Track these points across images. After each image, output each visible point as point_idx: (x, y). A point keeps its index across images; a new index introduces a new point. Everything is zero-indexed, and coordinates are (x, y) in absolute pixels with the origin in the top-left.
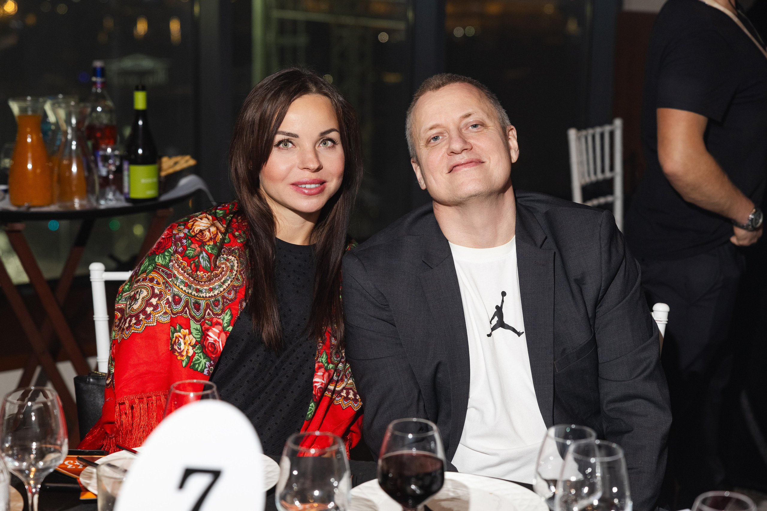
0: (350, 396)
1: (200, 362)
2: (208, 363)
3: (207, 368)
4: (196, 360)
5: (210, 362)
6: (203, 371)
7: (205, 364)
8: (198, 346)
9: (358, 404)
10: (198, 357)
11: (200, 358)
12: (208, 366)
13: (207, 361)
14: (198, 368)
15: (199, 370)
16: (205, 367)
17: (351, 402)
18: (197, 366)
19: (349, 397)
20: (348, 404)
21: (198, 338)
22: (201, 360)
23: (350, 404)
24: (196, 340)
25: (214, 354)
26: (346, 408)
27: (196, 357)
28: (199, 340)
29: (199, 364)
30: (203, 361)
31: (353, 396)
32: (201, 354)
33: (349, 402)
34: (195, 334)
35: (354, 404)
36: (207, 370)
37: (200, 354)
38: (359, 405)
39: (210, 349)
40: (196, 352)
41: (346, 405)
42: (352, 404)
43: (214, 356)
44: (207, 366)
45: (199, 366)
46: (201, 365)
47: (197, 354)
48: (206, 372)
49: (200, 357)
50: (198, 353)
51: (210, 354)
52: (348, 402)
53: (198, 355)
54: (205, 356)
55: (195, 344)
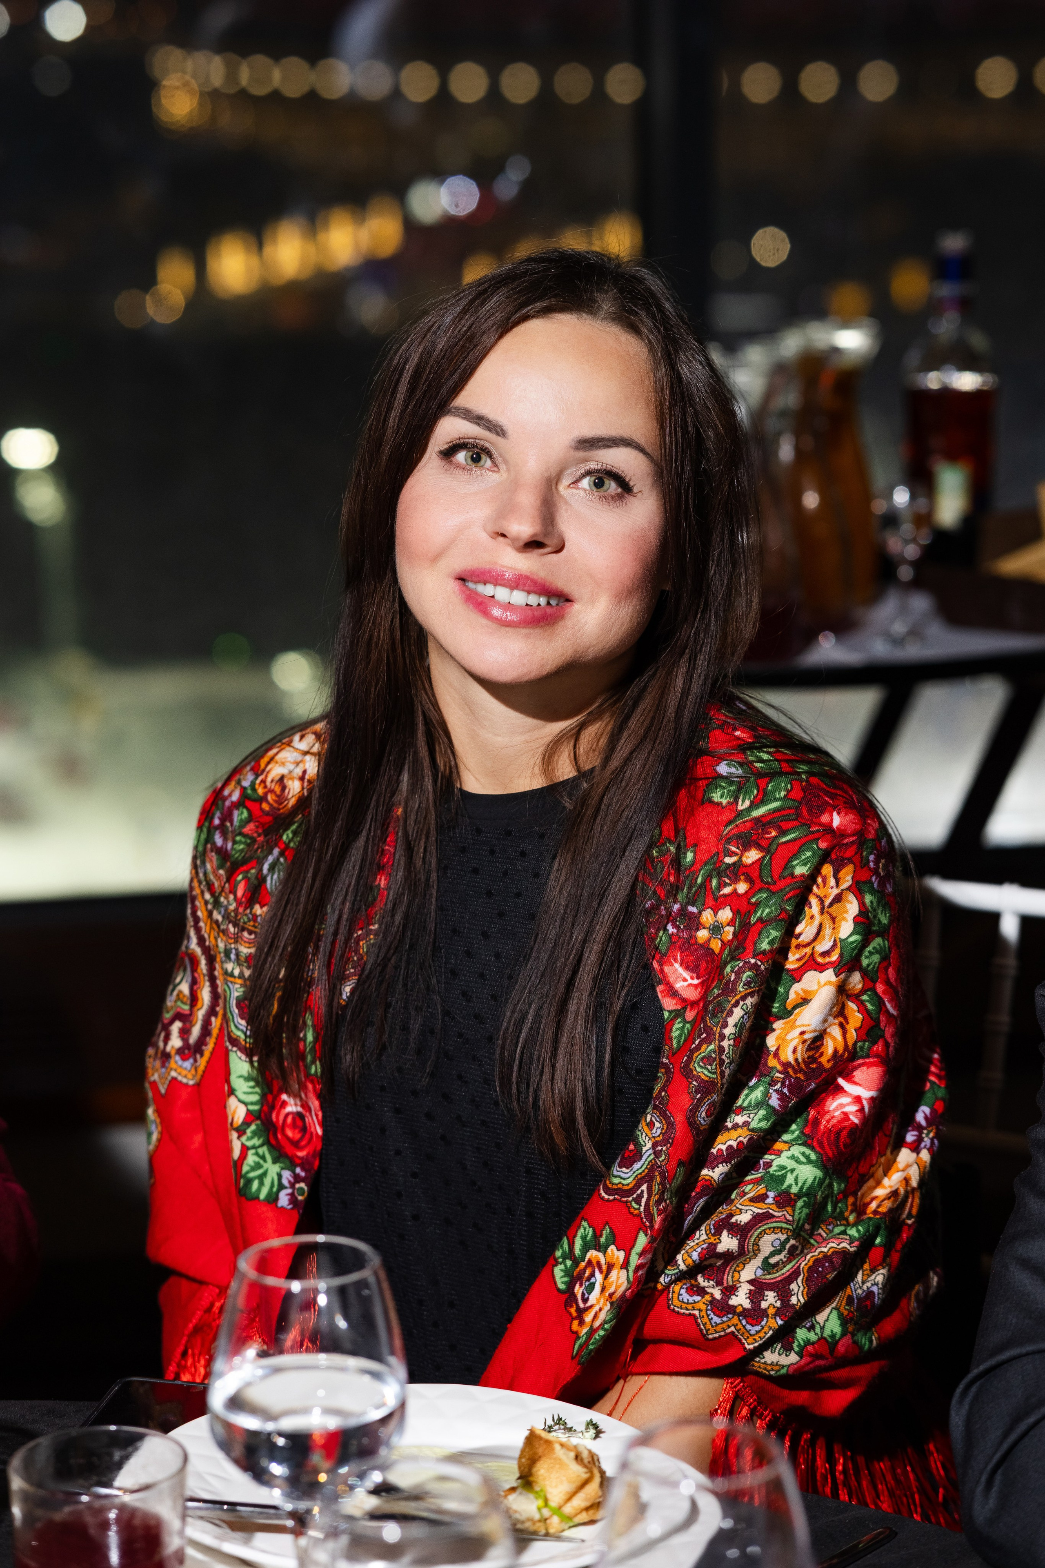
0: (734, 1301)
1: (265, 1174)
2: (287, 1175)
3: (286, 1188)
4: (253, 1169)
5: (293, 1172)
6: (277, 1199)
7: (280, 1176)
8: (253, 1127)
9: (763, 1327)
10: (257, 1159)
11: (261, 1162)
12: (290, 1182)
13: (282, 1169)
14: (259, 1190)
15: (262, 1196)
16: (281, 1187)
17: (735, 1320)
18: (255, 1185)
19: (731, 1302)
20: (724, 1326)
21: (252, 1104)
22: (266, 1166)
23: (732, 1329)
24: (248, 1110)
25: (301, 1149)
26: (715, 1339)
27: (251, 1159)
28: (256, 1108)
29: (261, 1178)
30: (273, 1169)
31: (748, 1301)
32: (264, 1150)
33: (730, 1319)
34: (245, 1093)
35: (748, 1327)
36: (287, 1195)
37: (260, 1151)
38: (766, 1329)
39: (290, 1133)
40: (249, 1144)
41: (718, 1328)
42: (739, 1326)
43: (300, 1154)
44: (285, 1182)
45: (261, 1184)
46: (267, 1182)
47: (253, 1151)
48: (284, 1201)
49: (263, 1158)
50: (254, 1147)
51: (289, 1149)
52: (725, 1319)
53: (257, 1154)
54: (276, 1154)
55: (244, 1123)
